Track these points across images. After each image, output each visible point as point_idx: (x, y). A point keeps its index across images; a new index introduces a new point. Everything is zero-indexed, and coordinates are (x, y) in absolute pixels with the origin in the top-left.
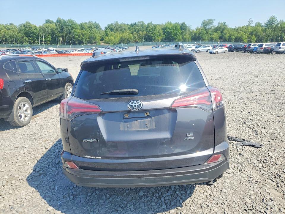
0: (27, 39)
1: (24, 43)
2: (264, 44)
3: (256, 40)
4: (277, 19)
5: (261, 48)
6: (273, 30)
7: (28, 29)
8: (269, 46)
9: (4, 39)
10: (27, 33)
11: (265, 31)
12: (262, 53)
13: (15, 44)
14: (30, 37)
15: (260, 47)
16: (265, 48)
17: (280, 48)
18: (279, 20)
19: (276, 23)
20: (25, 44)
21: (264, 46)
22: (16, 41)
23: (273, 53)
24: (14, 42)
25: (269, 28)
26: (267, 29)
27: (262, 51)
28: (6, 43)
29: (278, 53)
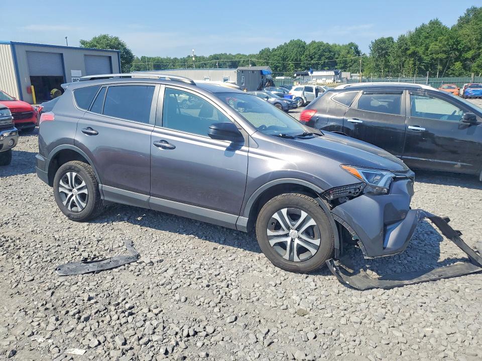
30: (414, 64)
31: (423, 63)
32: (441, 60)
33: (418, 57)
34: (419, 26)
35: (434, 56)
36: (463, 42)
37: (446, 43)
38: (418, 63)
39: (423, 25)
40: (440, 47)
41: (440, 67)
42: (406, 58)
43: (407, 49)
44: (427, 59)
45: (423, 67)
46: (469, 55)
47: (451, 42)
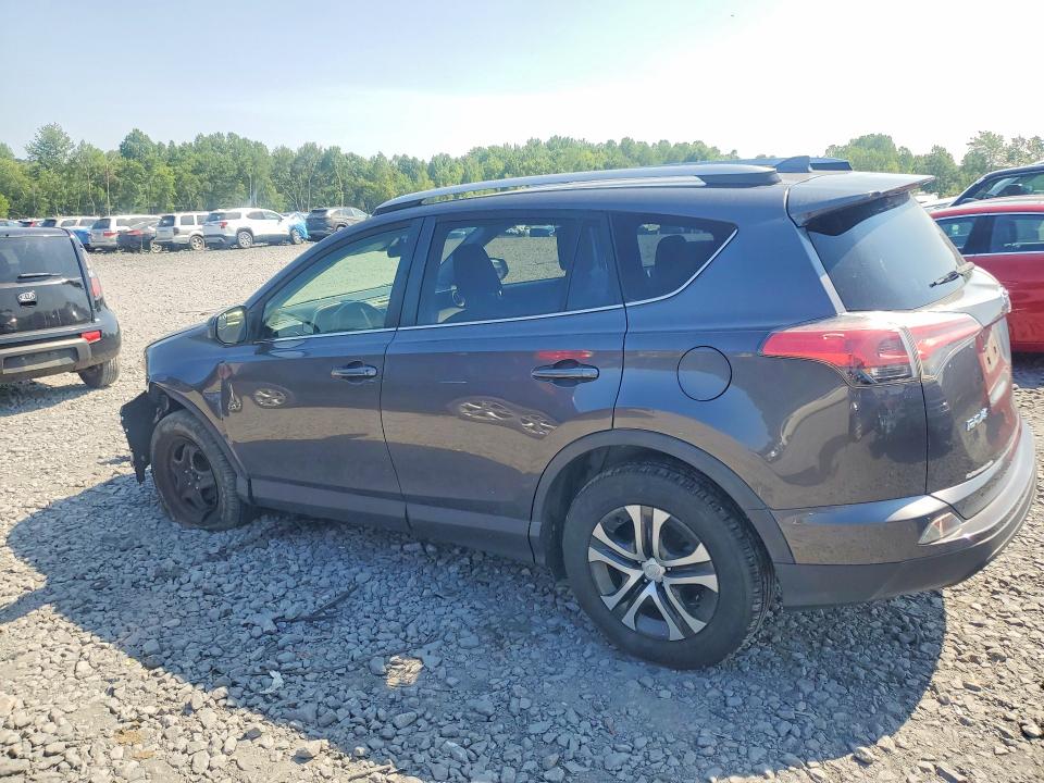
2: (114, 219)
3: (8, 206)
4: (68, 139)
5: (105, 235)
6: (65, 174)
8: (135, 227)
11: (35, 174)
12: (112, 250)
15: (101, 231)
16: (122, 235)
17: (176, 232)
18: (77, 144)
19: (69, 152)
21: (114, 228)
23: (155, 248)
25: (48, 168)
26: (43, 171)
27: (111, 244)
29: (171, 247)
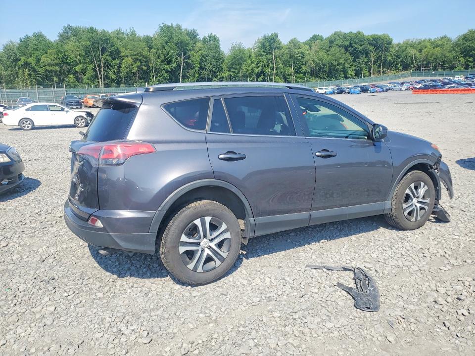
0: (463, 60)
1: (456, 68)
7: (468, 44)
9: (425, 63)
10: (465, 51)
13: (440, 70)
14: (470, 57)
20: (456, 70)
22: (442, 66)
24: (439, 67)
28: (426, 70)
30: (30, 75)
31: (38, 74)
32: (55, 72)
33: (32, 68)
34: (23, 37)
35: (48, 68)
36: (71, 56)
37: (56, 56)
38: (33, 74)
39: (27, 37)
40: (52, 60)
41: (55, 79)
42: (19, 68)
43: (17, 60)
44: (41, 71)
45: (39, 79)
46: (78, 68)
47: (60, 55)
